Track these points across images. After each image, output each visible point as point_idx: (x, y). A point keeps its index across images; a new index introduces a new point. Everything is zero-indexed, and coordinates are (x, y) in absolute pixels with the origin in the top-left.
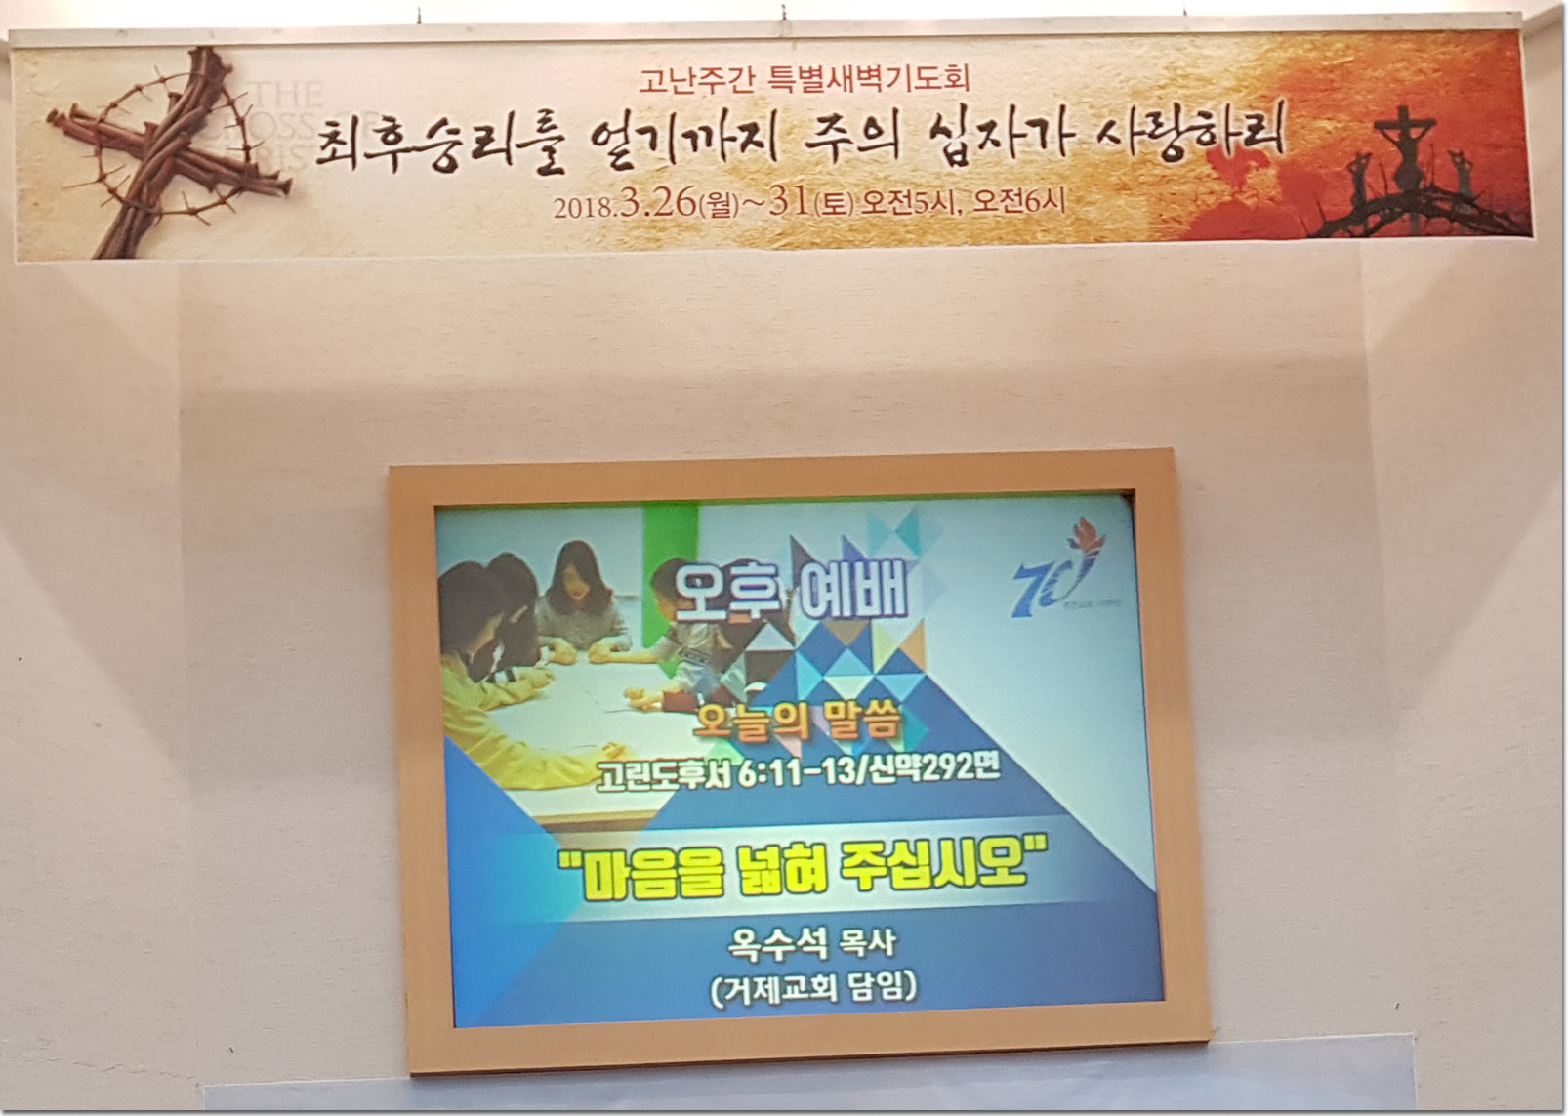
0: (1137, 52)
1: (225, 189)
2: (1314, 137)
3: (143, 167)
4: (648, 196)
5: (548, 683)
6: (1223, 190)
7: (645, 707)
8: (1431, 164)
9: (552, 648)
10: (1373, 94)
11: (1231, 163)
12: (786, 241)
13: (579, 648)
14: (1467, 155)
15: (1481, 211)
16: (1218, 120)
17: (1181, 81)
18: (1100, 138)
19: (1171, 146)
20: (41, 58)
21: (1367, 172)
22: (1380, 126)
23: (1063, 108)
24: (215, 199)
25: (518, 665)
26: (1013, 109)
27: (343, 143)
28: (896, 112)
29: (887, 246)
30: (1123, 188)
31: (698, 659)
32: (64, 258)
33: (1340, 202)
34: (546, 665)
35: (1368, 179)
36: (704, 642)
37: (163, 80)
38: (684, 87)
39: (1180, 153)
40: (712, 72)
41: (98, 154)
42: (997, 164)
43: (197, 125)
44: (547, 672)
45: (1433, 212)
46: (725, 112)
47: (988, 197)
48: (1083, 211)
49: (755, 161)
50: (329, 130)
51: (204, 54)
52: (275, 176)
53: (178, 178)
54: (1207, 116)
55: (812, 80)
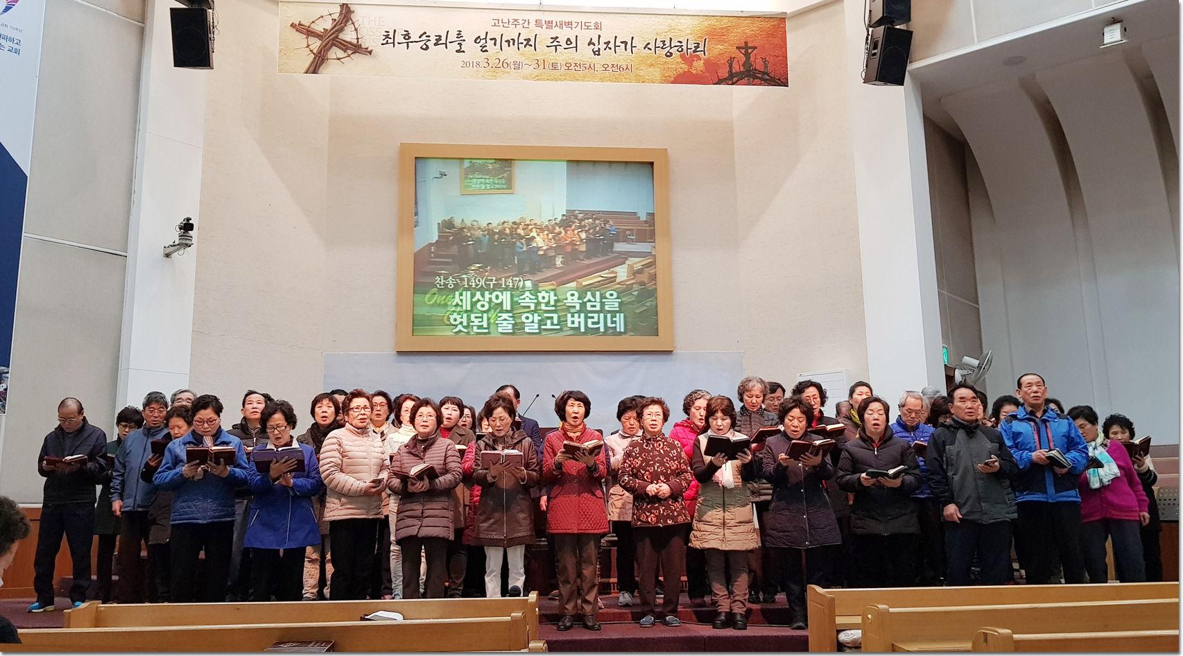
0: (659, 20)
1: (350, 52)
2: (716, 52)
3: (322, 43)
4: (493, 61)
6: (685, 67)
8: (755, 62)
10: (736, 37)
11: (688, 59)
12: (538, 78)
14: (767, 59)
15: (771, 77)
16: (684, 44)
17: (673, 31)
18: (645, 48)
19: (668, 52)
20: (289, 5)
21: (734, 63)
22: (737, 48)
23: (633, 38)
24: (346, 55)
26: (616, 37)
27: (390, 38)
28: (577, 36)
29: (573, 81)
30: (652, 65)
32: (294, 72)
33: (724, 73)
35: (734, 65)
37: (330, 15)
38: (505, 25)
39: (671, 54)
40: (516, 20)
41: (307, 38)
42: (610, 55)
43: (341, 30)
45: (755, 78)
46: (520, 34)
47: (606, 66)
48: (638, 72)
49: (529, 51)
50: (386, 34)
51: (345, 6)
52: (367, 49)
53: (334, 47)
54: (681, 42)
55: (549, 24)
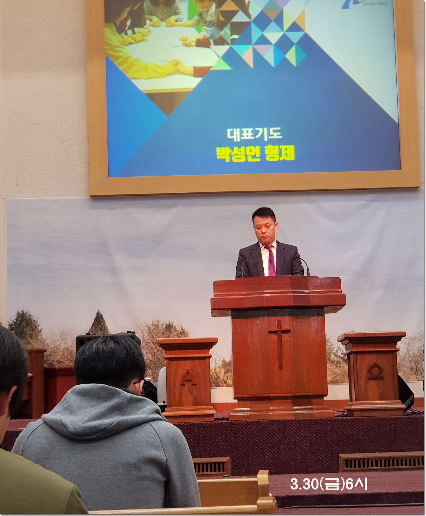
5: (148, 35)
7: (188, 45)
9: (151, 20)
13: (162, 20)
25: (137, 27)
31: (211, 25)
34: (148, 27)
36: (214, 18)
44: (149, 30)
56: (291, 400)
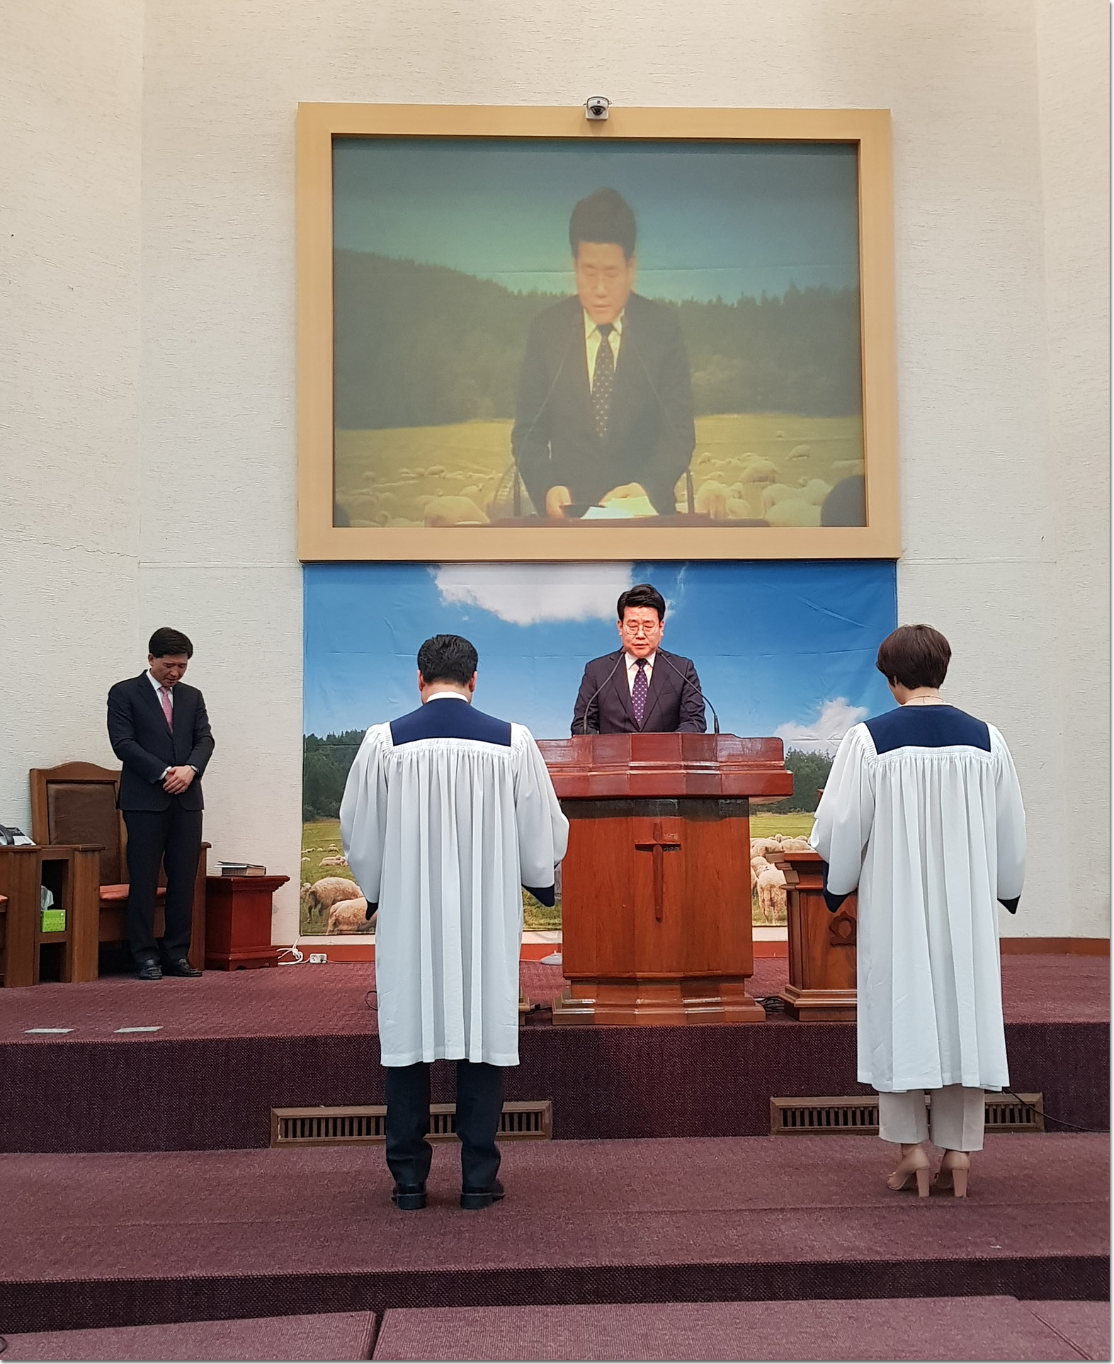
56: (678, 986)
